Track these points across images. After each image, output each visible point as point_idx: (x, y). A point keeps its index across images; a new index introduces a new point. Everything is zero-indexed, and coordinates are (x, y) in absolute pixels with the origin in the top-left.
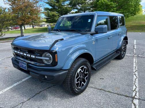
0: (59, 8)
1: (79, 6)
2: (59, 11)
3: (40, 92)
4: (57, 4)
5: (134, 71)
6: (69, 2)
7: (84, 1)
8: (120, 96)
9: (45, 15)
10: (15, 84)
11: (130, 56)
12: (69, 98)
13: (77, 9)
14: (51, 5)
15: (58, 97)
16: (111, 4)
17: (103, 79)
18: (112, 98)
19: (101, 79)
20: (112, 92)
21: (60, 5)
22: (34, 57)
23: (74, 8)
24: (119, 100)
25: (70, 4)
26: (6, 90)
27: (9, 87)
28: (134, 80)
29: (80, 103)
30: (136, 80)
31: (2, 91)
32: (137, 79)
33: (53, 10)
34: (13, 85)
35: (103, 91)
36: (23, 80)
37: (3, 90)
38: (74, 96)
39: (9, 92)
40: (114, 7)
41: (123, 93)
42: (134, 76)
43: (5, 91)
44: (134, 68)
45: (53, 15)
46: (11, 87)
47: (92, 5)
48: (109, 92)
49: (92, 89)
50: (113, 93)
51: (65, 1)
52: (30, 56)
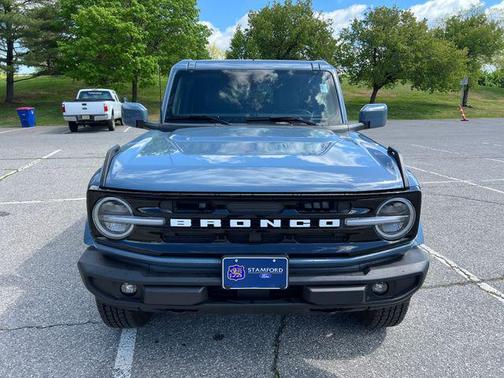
22: (336, 223)
52: (309, 225)
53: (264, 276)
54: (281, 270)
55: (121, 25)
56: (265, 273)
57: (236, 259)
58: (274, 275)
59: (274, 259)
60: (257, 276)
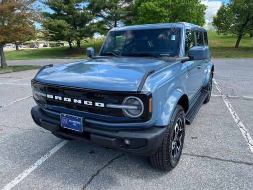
0: (69, 14)
1: (106, 13)
2: (69, 19)
3: (98, 171)
4: (66, 7)
5: (236, 121)
6: (88, 4)
7: (114, 4)
8: (238, 165)
9: (43, 26)
10: (40, 162)
11: (217, 97)
12: (157, 177)
13: (102, 16)
14: (52, 8)
15: (138, 177)
16: (161, 11)
17: (196, 138)
18: (228, 169)
19: (192, 138)
20: (223, 158)
21: (72, 8)
22: (102, 105)
23: (97, 16)
24: (241, 172)
25: (90, 7)
26: (24, 175)
27: (28, 168)
28: (245, 137)
29: (181, 184)
30: (247, 136)
31: (19, 179)
32: (248, 134)
33: (58, 17)
34: (36, 164)
35: (208, 159)
36: (52, 152)
37: (19, 176)
38: (166, 173)
39: (35, 178)
40: (166, 16)
41: (240, 159)
42: (241, 129)
43: (23, 177)
44: (234, 117)
45: (59, 26)
46: (34, 168)
47: (129, 11)
48: (218, 159)
49: (188, 158)
50: (225, 160)
51: (81, 2)
52: (91, 104)
53: (74, 124)
54: (80, 123)
55: (158, 10)
56: (75, 123)
57: (65, 115)
58: (78, 125)
59: (77, 117)
60: (72, 123)
